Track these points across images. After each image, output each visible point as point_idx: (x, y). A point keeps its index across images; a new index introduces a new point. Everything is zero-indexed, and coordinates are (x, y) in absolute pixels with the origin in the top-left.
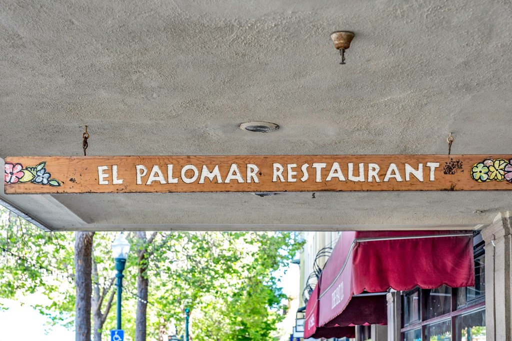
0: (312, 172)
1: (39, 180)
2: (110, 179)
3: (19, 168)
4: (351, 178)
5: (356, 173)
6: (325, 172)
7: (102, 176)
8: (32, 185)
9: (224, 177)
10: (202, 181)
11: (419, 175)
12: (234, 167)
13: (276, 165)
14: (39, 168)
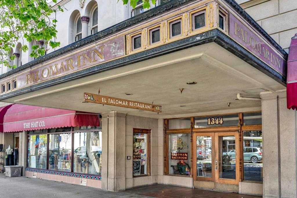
0: (135, 104)
1: (91, 99)
2: (104, 101)
3: (87, 95)
4: (141, 107)
5: (141, 106)
6: (137, 105)
7: (103, 100)
8: (90, 100)
9: (122, 104)
10: (119, 104)
11: (148, 106)
12: (124, 102)
13: (130, 102)
14: (91, 96)
